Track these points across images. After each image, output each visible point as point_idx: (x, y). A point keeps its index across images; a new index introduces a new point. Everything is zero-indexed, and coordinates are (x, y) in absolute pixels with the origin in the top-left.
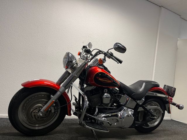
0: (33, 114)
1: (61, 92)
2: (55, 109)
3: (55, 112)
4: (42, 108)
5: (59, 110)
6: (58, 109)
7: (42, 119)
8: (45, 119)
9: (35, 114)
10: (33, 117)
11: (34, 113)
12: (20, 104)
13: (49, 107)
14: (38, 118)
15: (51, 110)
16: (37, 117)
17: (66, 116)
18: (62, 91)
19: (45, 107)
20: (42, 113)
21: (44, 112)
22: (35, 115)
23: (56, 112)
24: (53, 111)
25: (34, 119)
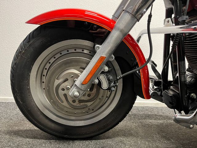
0: (61, 93)
1: (121, 31)
2: (109, 81)
3: (109, 89)
4: (77, 76)
5: (120, 84)
6: (117, 80)
7: (82, 104)
8: (89, 104)
9: (65, 92)
10: (63, 98)
11: (63, 90)
12: (30, 70)
13: (94, 74)
14: (74, 101)
15: (99, 82)
16: (70, 100)
17: (138, 97)
18: (125, 27)
19: (83, 76)
20: (79, 89)
21: (83, 87)
22: (65, 95)
23: (113, 89)
24: (105, 85)
25: (65, 103)
